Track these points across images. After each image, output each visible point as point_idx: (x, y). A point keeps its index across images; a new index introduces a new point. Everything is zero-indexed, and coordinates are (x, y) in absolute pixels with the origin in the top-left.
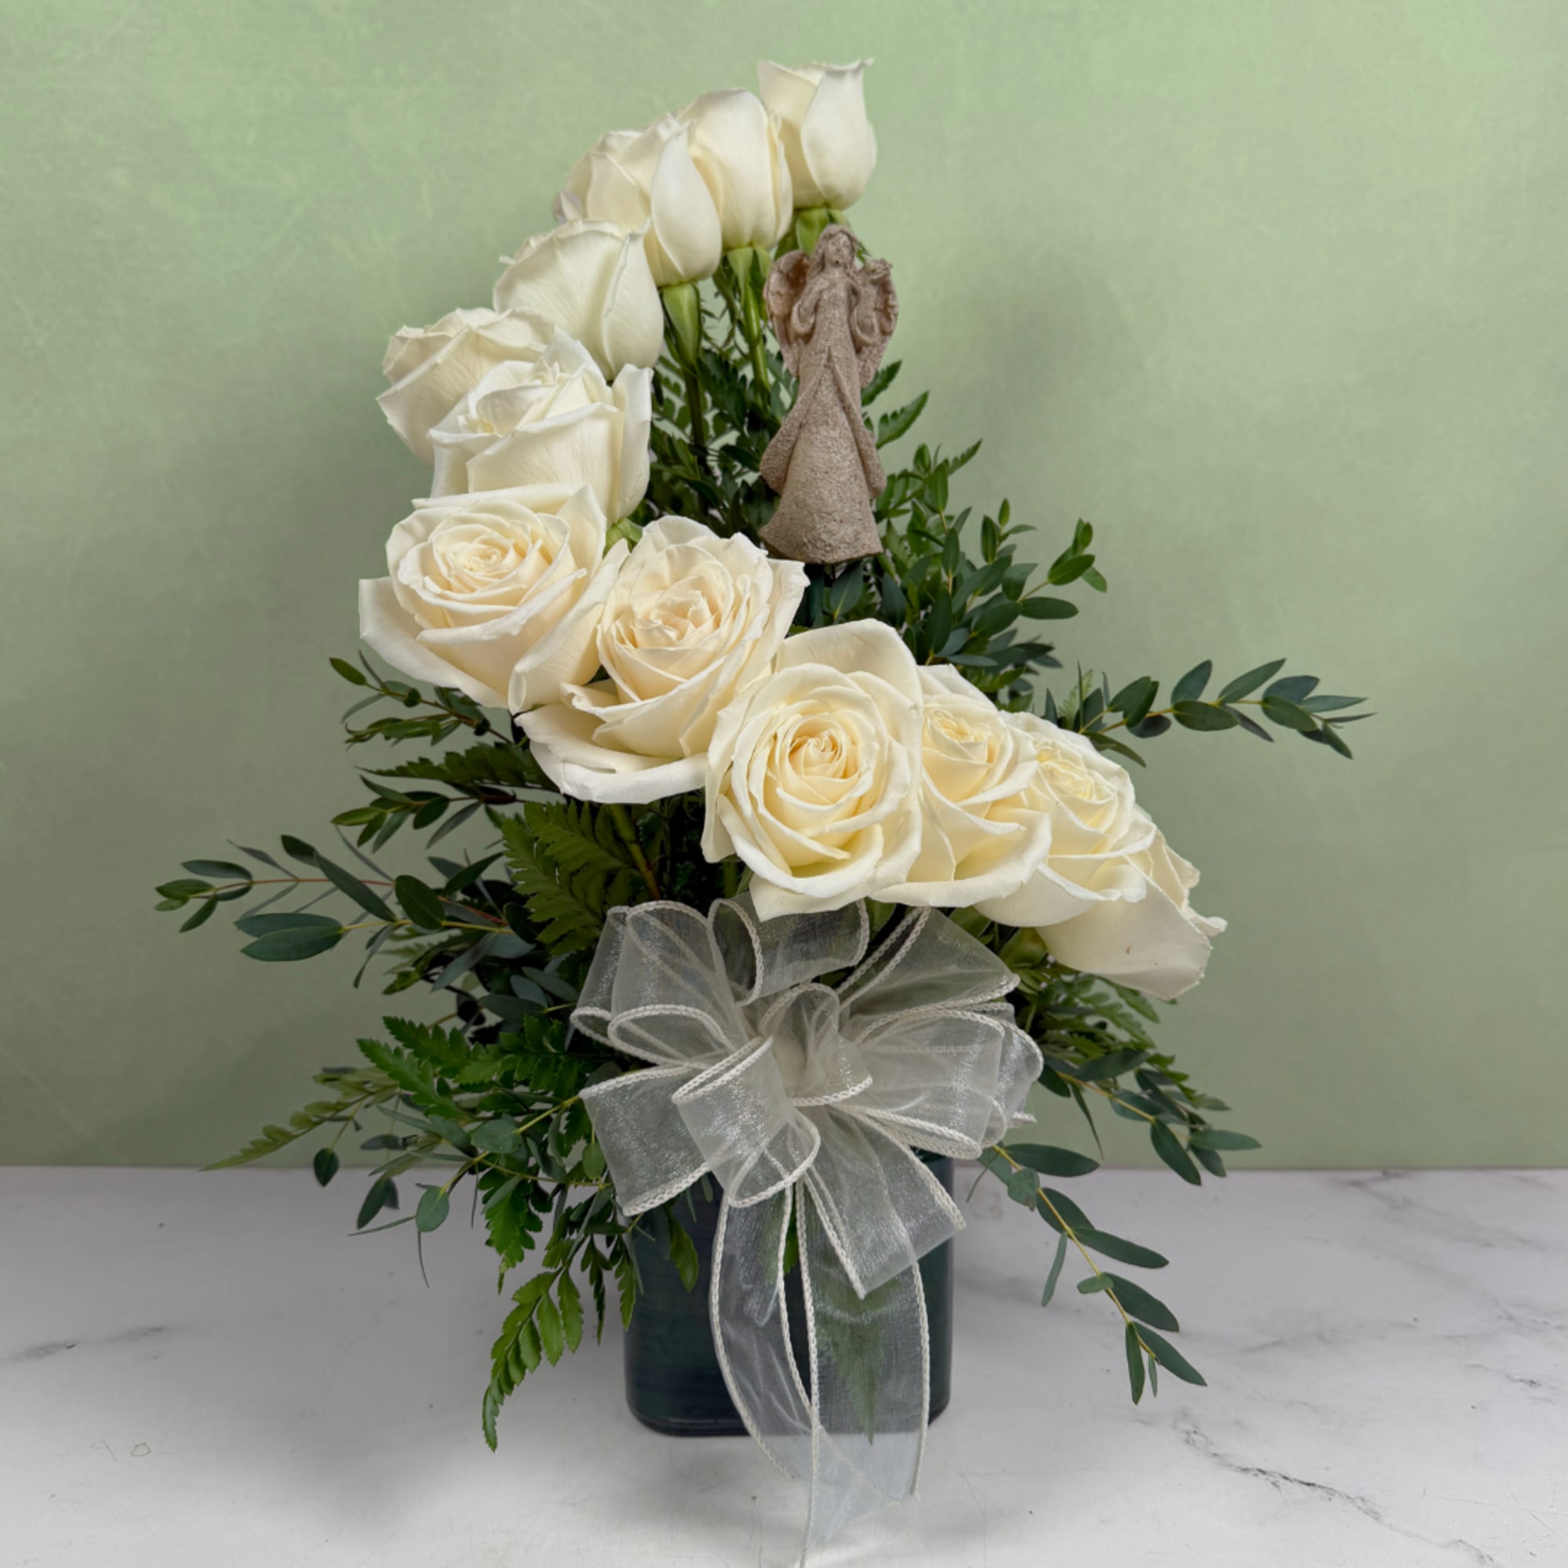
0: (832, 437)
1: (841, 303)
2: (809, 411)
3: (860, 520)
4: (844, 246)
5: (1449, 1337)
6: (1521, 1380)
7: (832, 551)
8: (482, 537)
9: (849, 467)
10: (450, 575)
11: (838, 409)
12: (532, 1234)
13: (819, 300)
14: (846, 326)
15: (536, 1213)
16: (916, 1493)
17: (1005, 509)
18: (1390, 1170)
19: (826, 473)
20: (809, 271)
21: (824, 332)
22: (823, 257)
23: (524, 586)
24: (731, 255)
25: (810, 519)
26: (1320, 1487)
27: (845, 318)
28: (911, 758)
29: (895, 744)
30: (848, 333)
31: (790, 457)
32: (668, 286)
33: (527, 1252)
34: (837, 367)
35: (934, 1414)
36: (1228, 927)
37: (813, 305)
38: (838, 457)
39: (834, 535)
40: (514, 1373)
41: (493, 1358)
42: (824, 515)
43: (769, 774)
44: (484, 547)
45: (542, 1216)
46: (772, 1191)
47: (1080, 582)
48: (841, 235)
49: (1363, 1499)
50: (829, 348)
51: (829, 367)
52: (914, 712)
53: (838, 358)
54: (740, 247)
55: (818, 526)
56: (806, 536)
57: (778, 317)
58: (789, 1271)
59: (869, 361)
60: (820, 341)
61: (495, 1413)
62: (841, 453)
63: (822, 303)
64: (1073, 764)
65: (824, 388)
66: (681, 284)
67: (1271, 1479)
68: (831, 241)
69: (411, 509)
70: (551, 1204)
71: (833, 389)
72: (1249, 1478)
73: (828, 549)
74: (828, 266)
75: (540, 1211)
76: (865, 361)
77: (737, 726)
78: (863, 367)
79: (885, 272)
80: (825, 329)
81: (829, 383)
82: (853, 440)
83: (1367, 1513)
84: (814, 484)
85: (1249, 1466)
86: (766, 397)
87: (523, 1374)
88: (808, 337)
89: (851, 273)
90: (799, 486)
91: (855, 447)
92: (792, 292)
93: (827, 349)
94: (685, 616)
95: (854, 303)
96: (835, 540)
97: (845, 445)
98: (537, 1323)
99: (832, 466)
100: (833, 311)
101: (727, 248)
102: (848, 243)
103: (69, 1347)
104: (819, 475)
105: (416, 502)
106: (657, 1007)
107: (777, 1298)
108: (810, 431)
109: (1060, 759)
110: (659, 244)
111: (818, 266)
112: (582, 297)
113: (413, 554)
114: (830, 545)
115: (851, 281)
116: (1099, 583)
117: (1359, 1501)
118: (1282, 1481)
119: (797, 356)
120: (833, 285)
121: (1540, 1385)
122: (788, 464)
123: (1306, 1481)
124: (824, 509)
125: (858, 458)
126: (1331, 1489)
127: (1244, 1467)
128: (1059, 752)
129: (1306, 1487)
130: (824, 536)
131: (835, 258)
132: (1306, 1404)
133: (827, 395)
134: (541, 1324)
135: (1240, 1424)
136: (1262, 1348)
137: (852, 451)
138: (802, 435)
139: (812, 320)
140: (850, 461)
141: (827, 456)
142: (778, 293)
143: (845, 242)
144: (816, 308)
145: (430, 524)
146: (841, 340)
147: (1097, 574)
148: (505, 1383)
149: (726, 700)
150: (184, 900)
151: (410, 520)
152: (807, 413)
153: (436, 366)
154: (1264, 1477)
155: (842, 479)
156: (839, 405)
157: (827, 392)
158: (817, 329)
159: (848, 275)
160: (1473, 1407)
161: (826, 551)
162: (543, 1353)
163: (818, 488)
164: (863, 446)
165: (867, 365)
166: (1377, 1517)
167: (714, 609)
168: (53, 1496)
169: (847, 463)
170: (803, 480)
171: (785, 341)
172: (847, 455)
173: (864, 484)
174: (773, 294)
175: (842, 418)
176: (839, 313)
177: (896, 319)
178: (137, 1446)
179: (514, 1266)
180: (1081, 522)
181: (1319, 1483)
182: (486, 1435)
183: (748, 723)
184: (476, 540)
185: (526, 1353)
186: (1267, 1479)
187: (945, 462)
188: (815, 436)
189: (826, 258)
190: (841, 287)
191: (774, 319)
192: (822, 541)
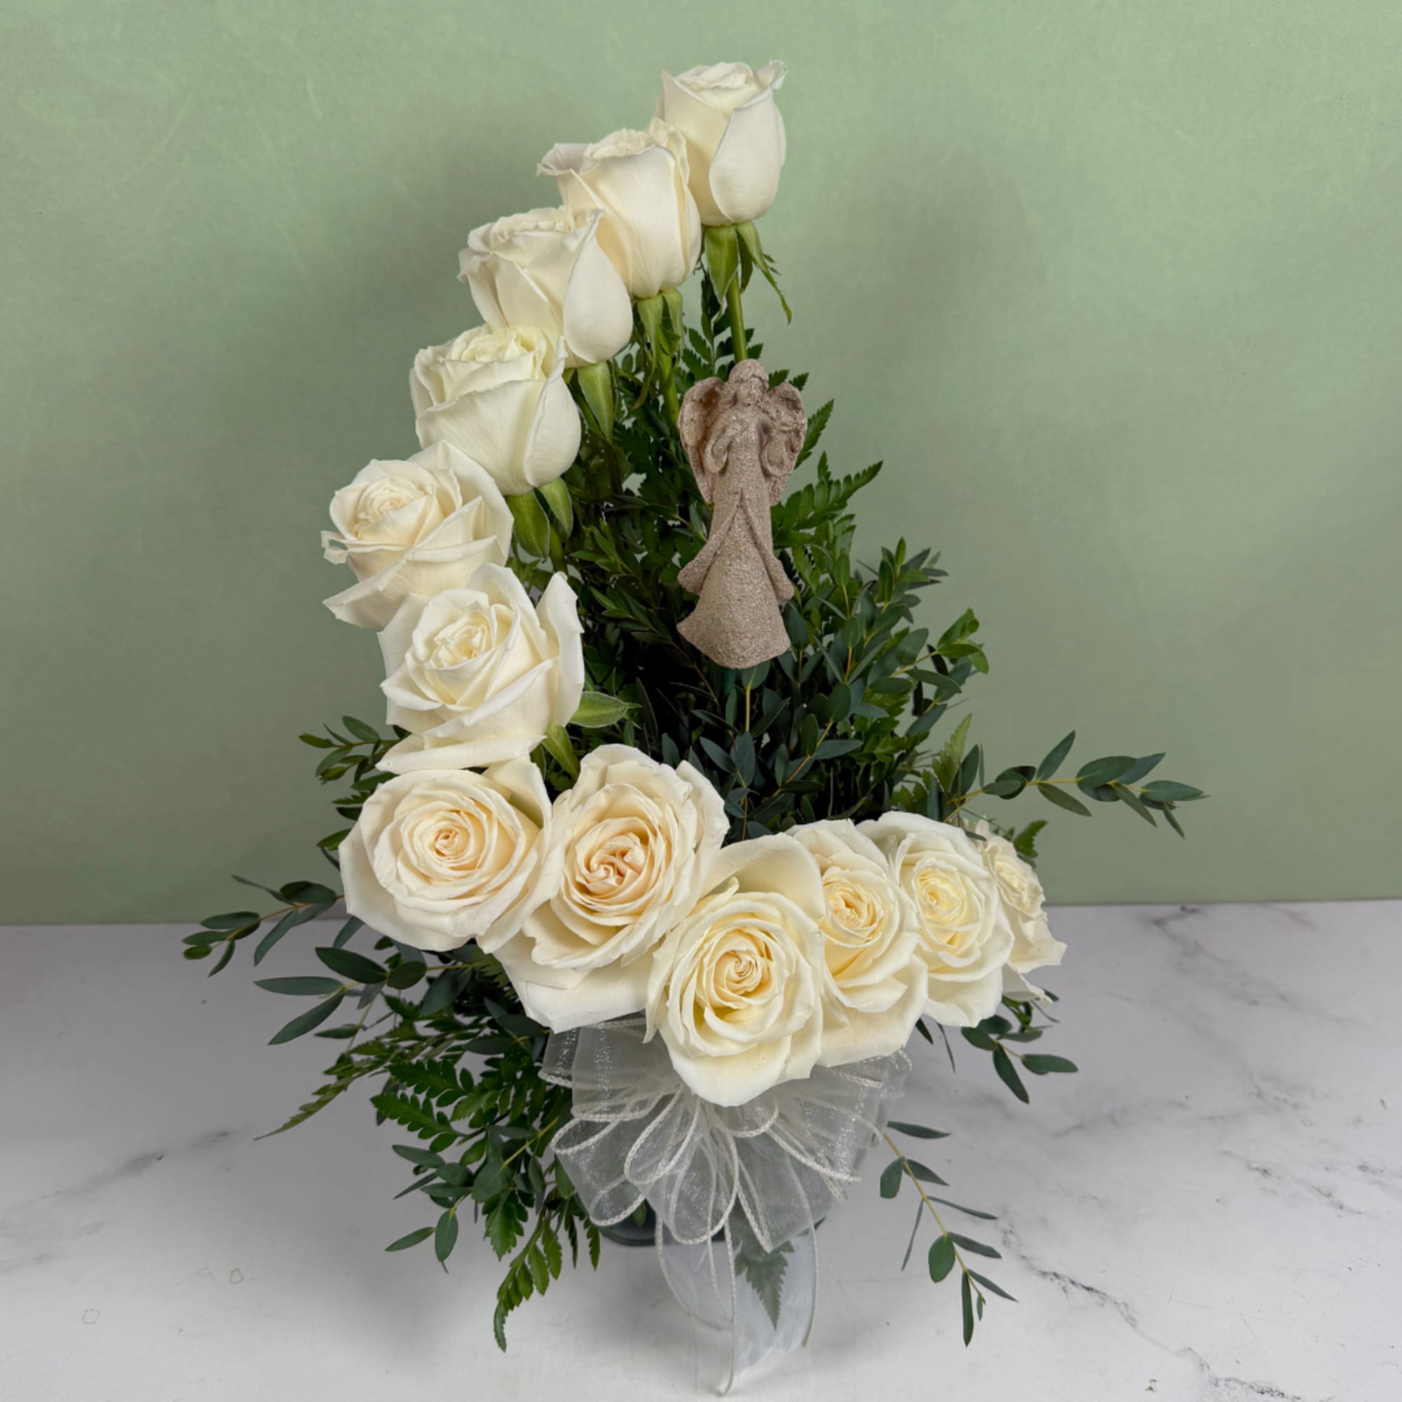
0: (744, 570)
1: (752, 445)
2: (723, 543)
3: (769, 632)
4: (755, 388)
5: (1211, 1118)
6: (1257, 1169)
7: (744, 661)
11: (749, 546)
12: (521, 1222)
13: (732, 442)
14: (758, 464)
18: (1187, 909)
19: (739, 600)
21: (738, 474)
22: (735, 395)
24: (641, 306)
25: (724, 636)
26: (1096, 1291)
27: (757, 457)
29: (802, 959)
30: (760, 470)
32: (582, 367)
33: (518, 1238)
34: (749, 510)
37: (726, 445)
38: (750, 587)
39: (745, 648)
40: (514, 1299)
41: (498, 1296)
42: (738, 634)
43: (698, 994)
45: (528, 1209)
48: (753, 379)
49: (1126, 1305)
51: (742, 506)
53: (751, 500)
54: (648, 298)
55: (732, 643)
56: (721, 647)
57: (692, 447)
60: (734, 481)
61: (503, 1322)
62: (753, 583)
63: (734, 444)
66: (595, 367)
67: (1063, 1284)
68: (743, 384)
70: (533, 1200)
71: (746, 528)
72: (1046, 1284)
73: (741, 660)
74: (740, 404)
75: (526, 1205)
76: (775, 482)
77: (670, 964)
78: (774, 486)
79: (795, 426)
80: (738, 470)
81: (742, 522)
82: (764, 569)
83: (1127, 1319)
84: (728, 608)
85: (1047, 1270)
87: (520, 1301)
88: (721, 473)
89: (762, 405)
90: (713, 605)
93: (739, 491)
94: (624, 860)
95: (765, 442)
96: (748, 652)
97: (756, 575)
99: (744, 594)
100: (745, 454)
101: (637, 301)
102: (761, 384)
103: (160, 1158)
104: (732, 602)
108: (723, 561)
111: (730, 403)
112: (503, 437)
113: (385, 837)
114: (743, 657)
115: (763, 416)
117: (1123, 1307)
118: (1070, 1286)
119: (711, 485)
120: (745, 428)
121: (1270, 1174)
123: (1087, 1285)
124: (738, 630)
125: (768, 582)
126: (1104, 1294)
127: (1043, 1270)
129: (1086, 1292)
130: (738, 651)
131: (746, 401)
132: (1095, 1198)
133: (740, 532)
134: (531, 1268)
135: (1043, 1221)
136: (1067, 1131)
137: (763, 579)
138: (717, 563)
139: (724, 460)
140: (762, 588)
141: (739, 587)
142: (692, 420)
143: (757, 385)
144: (729, 448)
145: (396, 797)
146: (751, 481)
147: (982, 655)
148: (510, 1296)
150: (207, 952)
151: (378, 794)
152: (721, 545)
154: (1056, 1281)
155: (754, 605)
156: (752, 541)
157: (739, 530)
158: (729, 468)
159: (760, 408)
160: (1217, 1201)
161: (739, 661)
162: (535, 1287)
163: (731, 612)
164: (772, 573)
165: (776, 486)
166: (1132, 1322)
169: (759, 590)
170: (717, 600)
171: (699, 470)
174: (686, 424)
175: (754, 553)
176: (750, 455)
178: (232, 1272)
179: (509, 1250)
180: (970, 612)
181: (1096, 1287)
182: (499, 1341)
183: (679, 962)
184: (437, 817)
185: (522, 1286)
186: (1059, 1284)
187: (848, 478)
188: (728, 567)
189: (739, 398)
190: (753, 428)
191: (689, 448)
192: (736, 654)
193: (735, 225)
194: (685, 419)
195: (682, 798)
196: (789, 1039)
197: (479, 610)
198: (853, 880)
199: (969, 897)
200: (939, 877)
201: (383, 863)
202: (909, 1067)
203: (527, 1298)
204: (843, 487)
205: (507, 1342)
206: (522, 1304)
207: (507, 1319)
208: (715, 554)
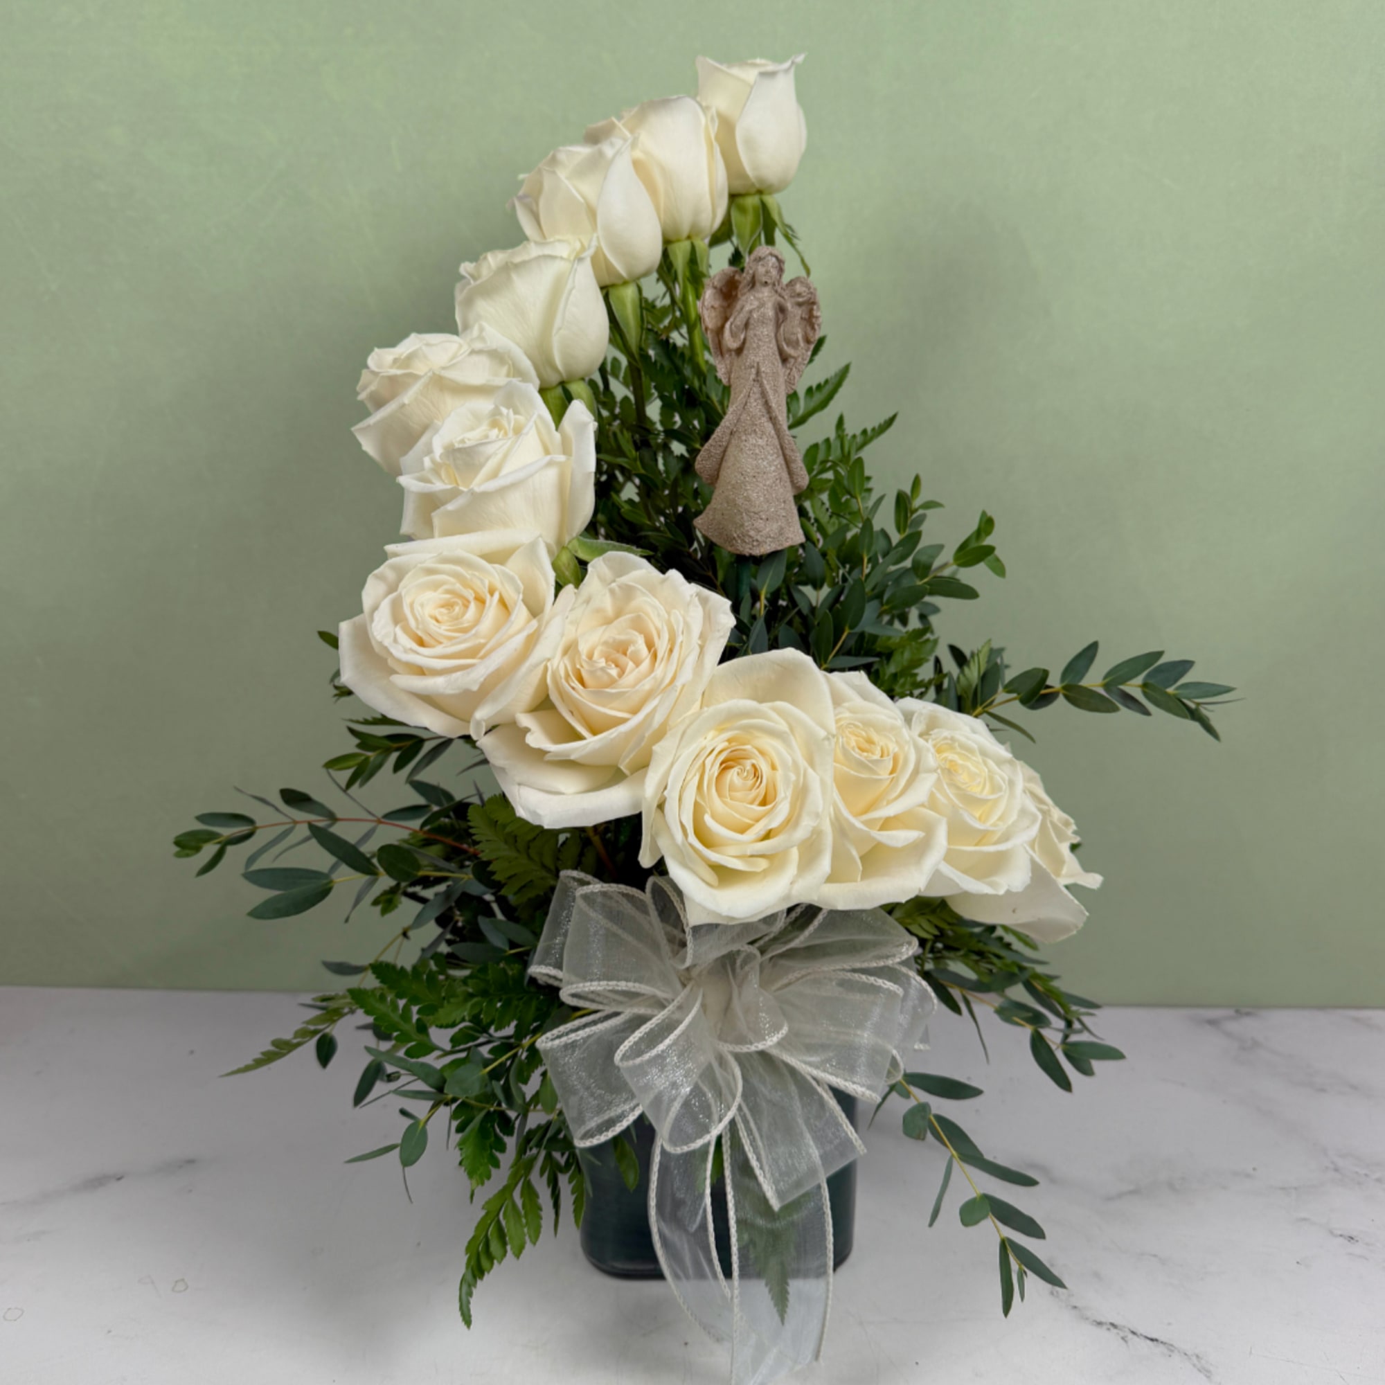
0: (759, 445)
1: (769, 321)
2: (739, 420)
3: (783, 516)
4: (772, 267)
5: (1283, 1189)
6: (1341, 1236)
7: (758, 545)
8: (445, 587)
9: (774, 471)
10: (418, 628)
11: (764, 419)
12: (498, 1154)
13: (749, 318)
14: (774, 341)
15: (501, 1135)
16: (821, 1359)
17: (916, 482)
18: (1242, 1012)
19: (754, 477)
20: (741, 286)
21: (754, 349)
22: (753, 277)
23: (482, 641)
24: (671, 248)
25: (739, 517)
26: (1162, 1342)
27: (773, 335)
28: (823, 782)
29: (810, 770)
30: (775, 348)
31: (722, 459)
32: (613, 286)
33: (494, 1171)
34: (765, 382)
35: (838, 1263)
36: (1104, 884)
37: (744, 322)
38: (765, 463)
39: (759, 531)
40: (485, 1263)
41: (467, 1254)
42: (752, 514)
43: (698, 800)
44: (448, 596)
45: (506, 1139)
46: (699, 1143)
47: (982, 567)
48: (770, 257)
49: (1197, 1357)
50: (758, 363)
51: (758, 381)
52: (826, 743)
53: (767, 373)
54: (679, 240)
55: (746, 524)
56: (736, 532)
57: (712, 331)
58: (715, 1181)
59: (794, 369)
60: (751, 357)
61: (470, 1294)
62: (768, 459)
63: (752, 321)
64: (969, 755)
65: (752, 400)
66: (625, 283)
67: (1122, 1334)
68: (760, 263)
69: (384, 557)
70: (513, 1127)
71: (761, 402)
72: (1102, 1332)
73: (755, 543)
74: (758, 285)
75: (504, 1134)
76: (791, 369)
77: (670, 760)
78: (789, 374)
80: (755, 345)
81: (758, 396)
82: (779, 447)
83: (1200, 1371)
84: (743, 487)
85: (1103, 1320)
86: (702, 379)
87: (492, 1264)
88: (739, 351)
89: (779, 290)
90: (729, 487)
91: (780, 452)
92: (725, 304)
93: (755, 365)
94: (625, 654)
95: (781, 321)
96: (762, 536)
97: (771, 452)
98: (503, 1223)
99: (758, 471)
100: (761, 329)
101: (667, 242)
102: (777, 264)
103: (119, 1179)
104: (747, 479)
105: (390, 548)
106: (602, 983)
107: (705, 1211)
108: (740, 438)
109: (958, 750)
110: (604, 255)
111: (749, 285)
112: (535, 314)
113: (385, 606)
114: (757, 541)
115: (779, 299)
116: (999, 569)
117: (1194, 1358)
118: (1130, 1336)
119: (728, 367)
120: (762, 305)
121: (1357, 1241)
122: (720, 464)
123: (1149, 1336)
124: (752, 510)
125: (783, 462)
126: (1172, 1345)
127: (1098, 1321)
128: (956, 744)
129: (1150, 1343)
130: (752, 533)
131: (764, 279)
132: (1155, 1256)
133: (756, 407)
134: (506, 1223)
135: (1097, 1275)
136: (1120, 1196)
137: (778, 457)
138: (733, 441)
139: (742, 337)
140: (776, 466)
141: (755, 462)
142: (712, 307)
143: (773, 264)
144: (746, 325)
145: (401, 573)
146: (768, 355)
147: (998, 560)
148: (477, 1268)
149: (660, 734)
150: (197, 849)
151: (383, 569)
152: (738, 421)
153: (403, 405)
154: (1114, 1331)
155: (768, 483)
156: (767, 416)
157: (755, 404)
158: (747, 345)
159: (776, 292)
160: (1298, 1263)
161: (753, 546)
162: (509, 1247)
163: (746, 490)
164: (788, 452)
165: (792, 373)
166: (1207, 1374)
167: (650, 645)
168: (109, 1332)
169: (773, 468)
170: (733, 482)
171: (719, 353)
172: (774, 460)
173: (788, 484)
174: (707, 309)
175: (769, 427)
176: (767, 331)
177: (820, 328)
178: (177, 1282)
179: (483, 1184)
180: (984, 514)
181: (1161, 1338)
182: (463, 1314)
183: (680, 756)
184: (440, 590)
185: (495, 1247)
186: (1118, 1334)
187: (864, 432)
188: (744, 443)
189: (756, 278)
190: (770, 305)
191: (709, 332)
192: (750, 537)
193: (760, 192)
194: (706, 303)
195: (688, 598)
196: (794, 854)
197: (498, 417)
198: (867, 724)
199: (991, 779)
200: (958, 754)
201: (381, 628)
202: (933, 1008)
203: (500, 1262)
204: (859, 439)
205: (473, 1319)
206: (492, 1272)
207: (475, 1291)
208: (731, 433)
